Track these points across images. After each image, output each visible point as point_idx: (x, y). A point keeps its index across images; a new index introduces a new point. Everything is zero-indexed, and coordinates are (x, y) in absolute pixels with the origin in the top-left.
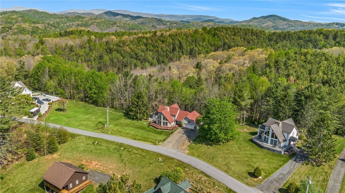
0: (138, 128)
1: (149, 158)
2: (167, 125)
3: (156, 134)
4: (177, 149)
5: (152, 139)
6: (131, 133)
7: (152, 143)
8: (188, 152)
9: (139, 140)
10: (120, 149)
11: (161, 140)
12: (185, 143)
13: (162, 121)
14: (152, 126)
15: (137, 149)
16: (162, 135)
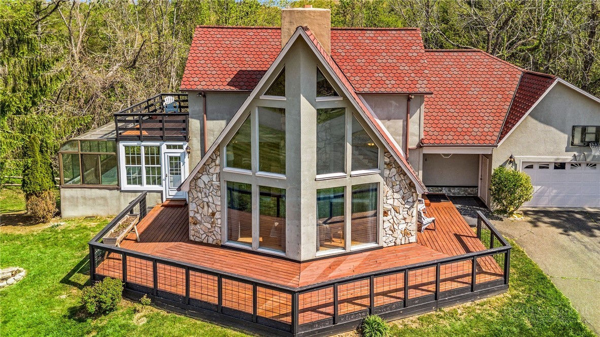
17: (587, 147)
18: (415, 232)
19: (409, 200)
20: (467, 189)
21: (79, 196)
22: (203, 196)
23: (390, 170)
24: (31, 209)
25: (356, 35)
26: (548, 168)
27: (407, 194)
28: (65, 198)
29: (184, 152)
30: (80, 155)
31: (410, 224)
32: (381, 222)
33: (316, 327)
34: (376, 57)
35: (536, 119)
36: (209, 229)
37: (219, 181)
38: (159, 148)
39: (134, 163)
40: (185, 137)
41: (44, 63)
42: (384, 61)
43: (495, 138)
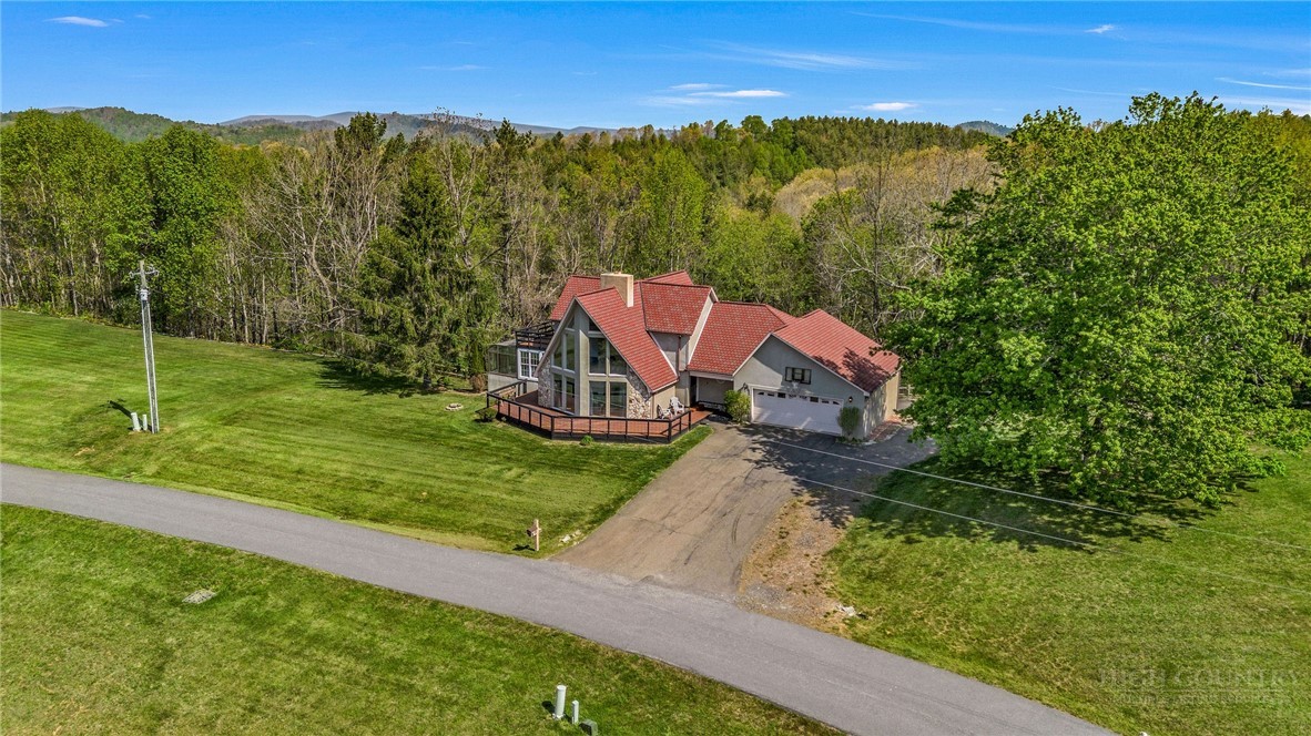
0: (394, 434)
1: (443, 681)
2: (619, 408)
3: (533, 467)
4: (735, 581)
5: (495, 506)
6: (328, 466)
7: (498, 538)
8: (851, 612)
9: (382, 517)
10: (174, 603)
11: (574, 516)
12: (795, 536)
13: (586, 377)
14: (510, 420)
15: (341, 593)
16: (584, 477)
19: (645, 396)
21: (497, 380)
22: (544, 380)
23: (633, 376)
27: (644, 392)
28: (490, 380)
30: (498, 355)
31: (646, 410)
32: (628, 406)
37: (550, 373)
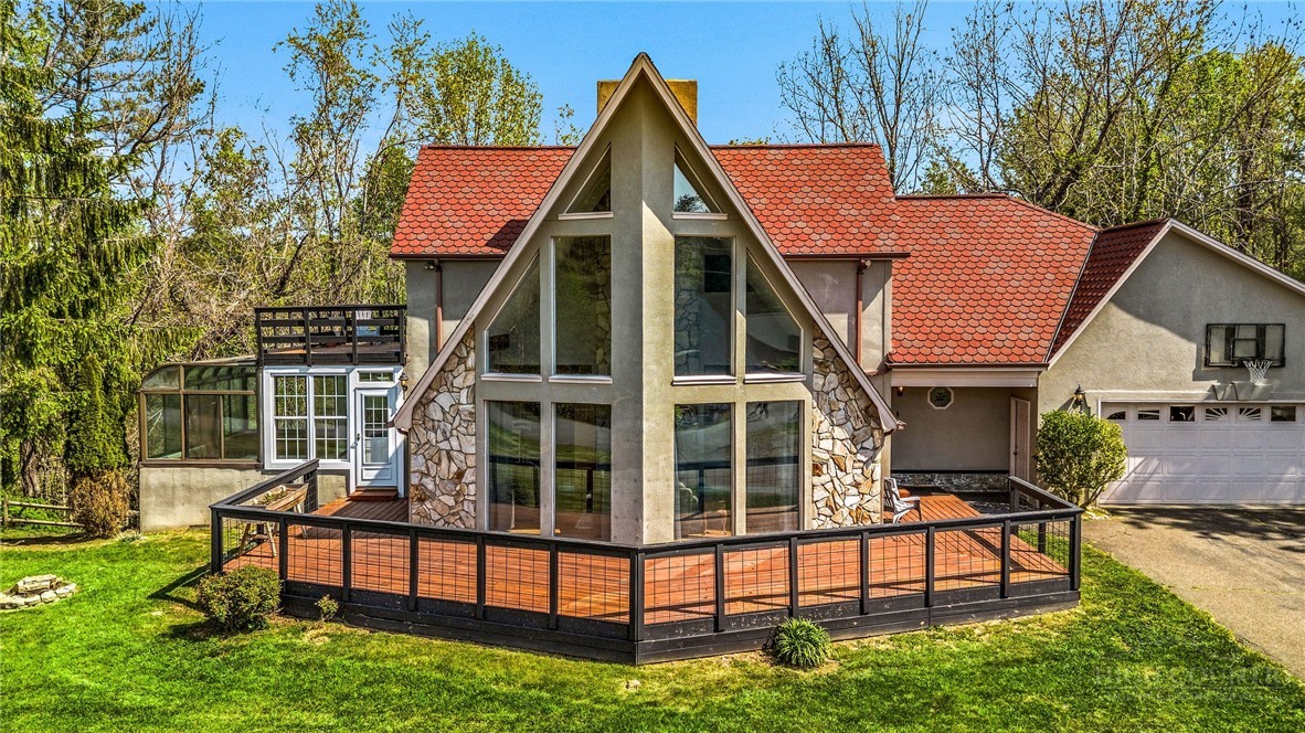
17: (1238, 371)
18: (878, 515)
19: (865, 445)
20: (987, 476)
21: (178, 483)
22: (440, 438)
23: (825, 377)
24: (80, 506)
25: (748, 157)
26: (1157, 418)
27: (861, 431)
28: (148, 488)
29: (396, 387)
30: (182, 397)
31: (867, 497)
32: (808, 487)
33: (679, 634)
34: (790, 195)
35: (1129, 311)
36: (451, 508)
37: (474, 403)
38: (343, 379)
39: (291, 411)
40: (397, 354)
41: (117, 211)
42: (807, 200)
43: (1044, 351)
